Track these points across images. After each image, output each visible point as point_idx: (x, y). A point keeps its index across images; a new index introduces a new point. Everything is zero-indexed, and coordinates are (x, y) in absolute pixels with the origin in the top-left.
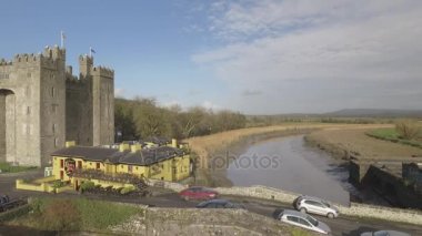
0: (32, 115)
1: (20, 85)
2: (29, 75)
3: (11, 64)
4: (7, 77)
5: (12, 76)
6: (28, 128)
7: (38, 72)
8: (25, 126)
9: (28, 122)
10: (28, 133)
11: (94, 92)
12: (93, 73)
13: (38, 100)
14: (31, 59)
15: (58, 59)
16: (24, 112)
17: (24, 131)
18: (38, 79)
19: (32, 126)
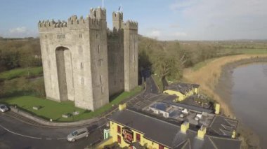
0: (85, 69)
1: (74, 44)
2: (81, 36)
3: (66, 26)
4: (64, 37)
5: (67, 36)
6: (83, 80)
7: (87, 33)
8: (80, 78)
9: (82, 75)
10: (83, 83)
11: (125, 43)
12: (123, 27)
13: (89, 57)
14: (81, 22)
15: (101, 20)
16: (79, 67)
17: (80, 82)
18: (88, 39)
19: (85, 79)
